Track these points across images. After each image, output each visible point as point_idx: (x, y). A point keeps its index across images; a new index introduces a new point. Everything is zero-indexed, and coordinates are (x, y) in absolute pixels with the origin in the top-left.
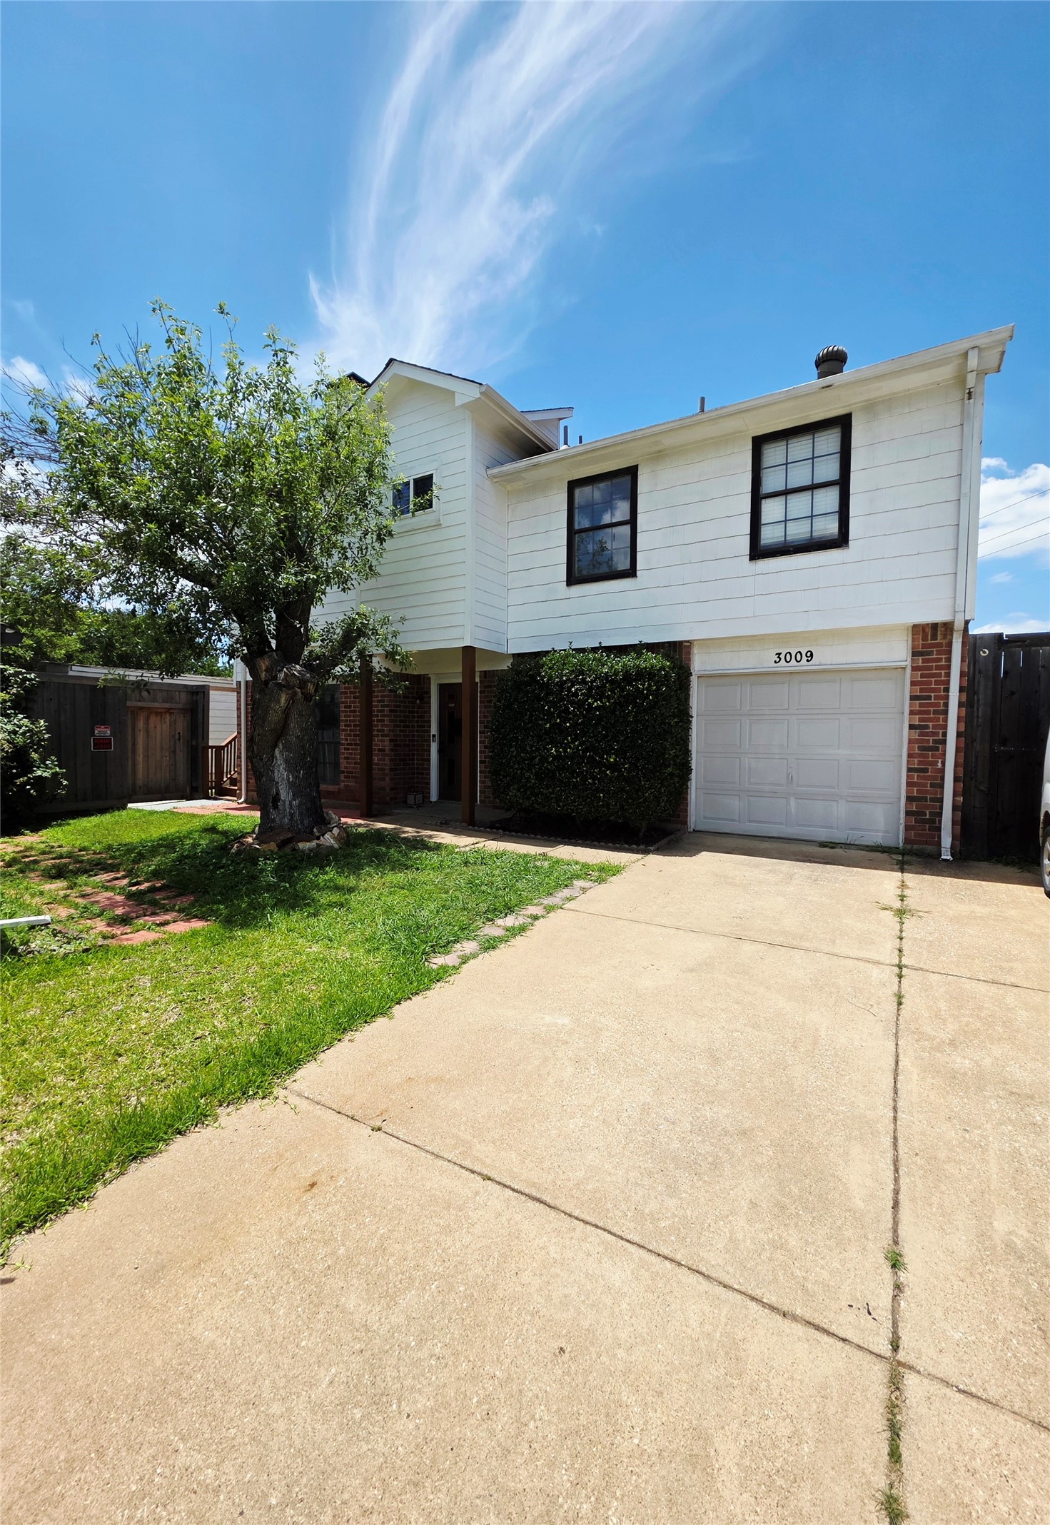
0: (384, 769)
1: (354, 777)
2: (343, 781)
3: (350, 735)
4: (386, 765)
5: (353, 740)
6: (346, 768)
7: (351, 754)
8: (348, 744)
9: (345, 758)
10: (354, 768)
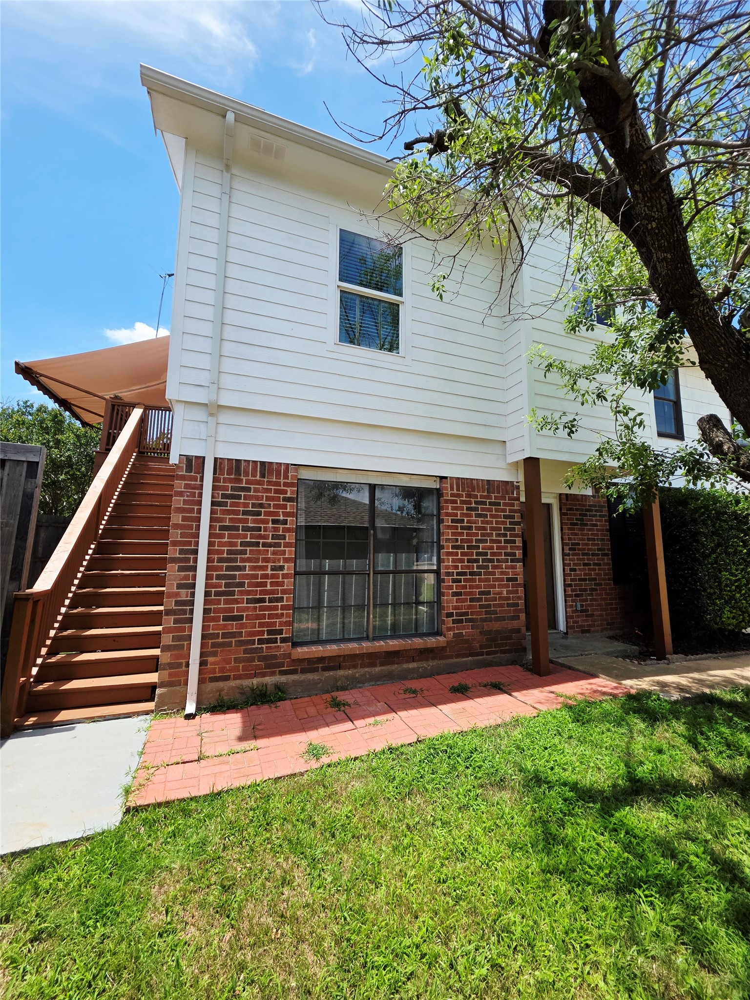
0: (517, 605)
1: (467, 621)
2: (449, 629)
3: (462, 561)
4: (519, 598)
5: (468, 567)
6: (455, 608)
7: (465, 587)
8: (458, 574)
9: (455, 594)
10: (470, 607)
